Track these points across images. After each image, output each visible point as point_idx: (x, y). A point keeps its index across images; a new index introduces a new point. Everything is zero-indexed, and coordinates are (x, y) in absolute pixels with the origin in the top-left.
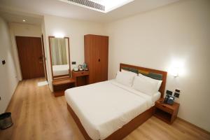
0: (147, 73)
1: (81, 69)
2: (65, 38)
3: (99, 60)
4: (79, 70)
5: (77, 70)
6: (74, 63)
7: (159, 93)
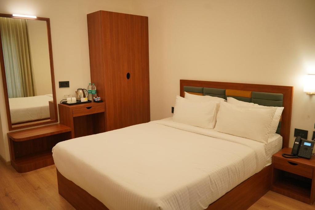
0: (248, 94)
1: (83, 100)
2: (40, 19)
3: (128, 76)
4: (79, 102)
5: (74, 100)
6: (65, 84)
7: (279, 137)
